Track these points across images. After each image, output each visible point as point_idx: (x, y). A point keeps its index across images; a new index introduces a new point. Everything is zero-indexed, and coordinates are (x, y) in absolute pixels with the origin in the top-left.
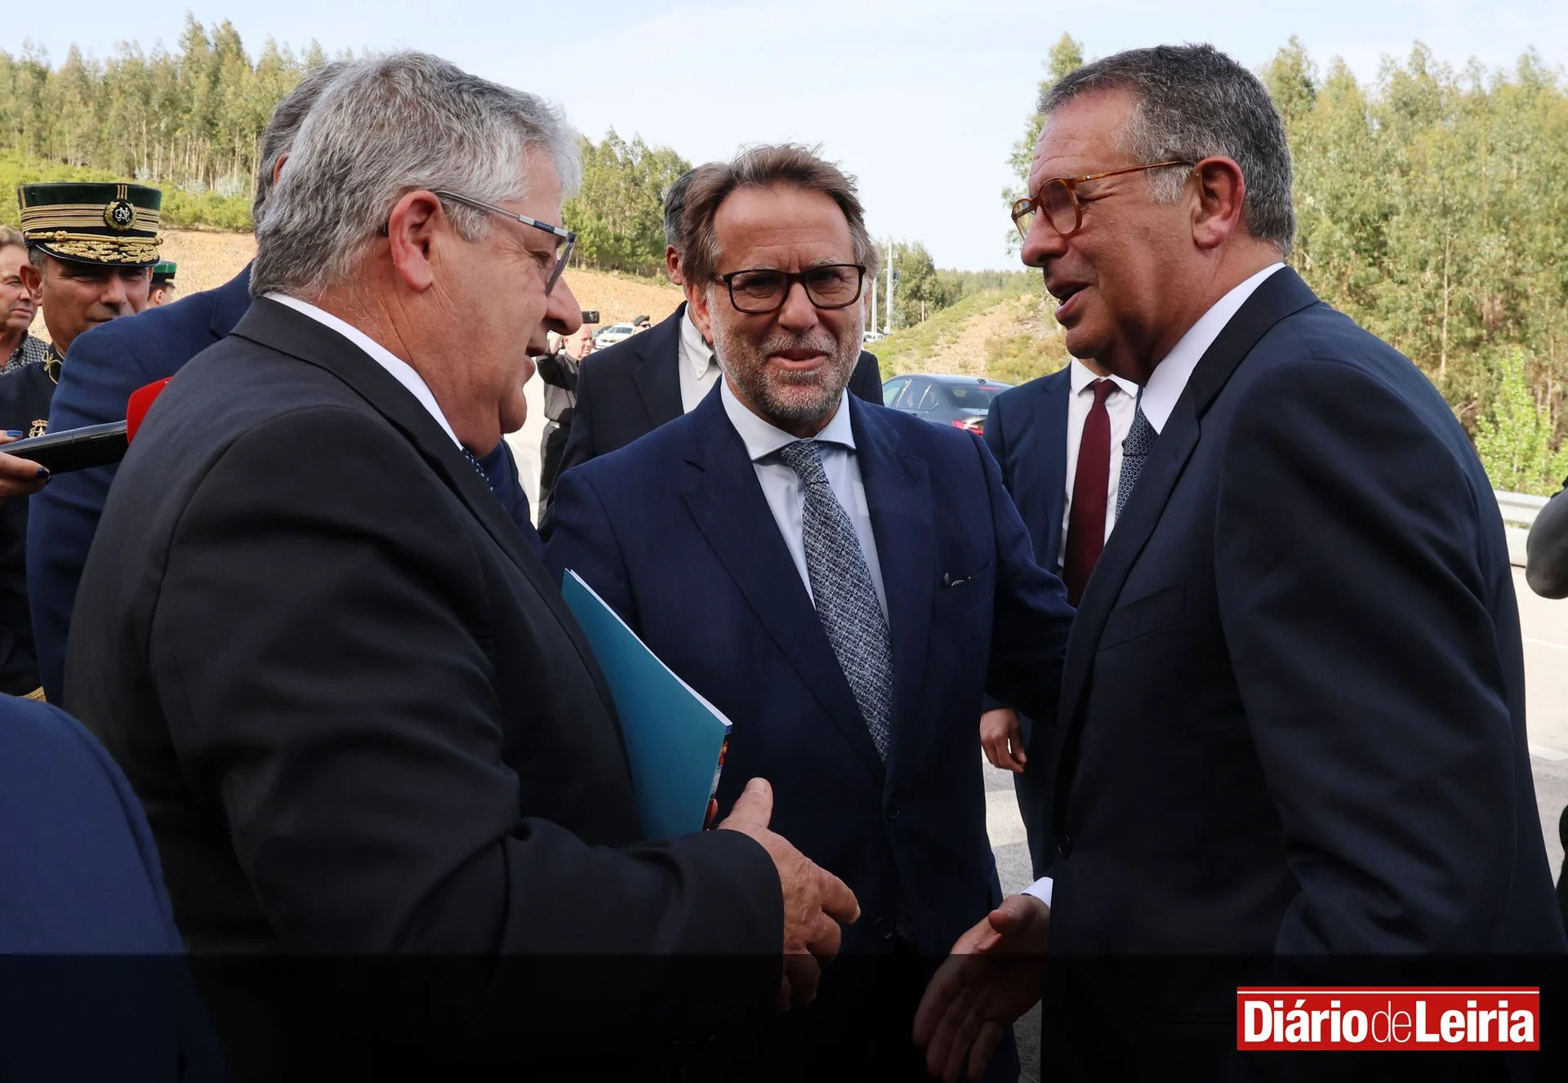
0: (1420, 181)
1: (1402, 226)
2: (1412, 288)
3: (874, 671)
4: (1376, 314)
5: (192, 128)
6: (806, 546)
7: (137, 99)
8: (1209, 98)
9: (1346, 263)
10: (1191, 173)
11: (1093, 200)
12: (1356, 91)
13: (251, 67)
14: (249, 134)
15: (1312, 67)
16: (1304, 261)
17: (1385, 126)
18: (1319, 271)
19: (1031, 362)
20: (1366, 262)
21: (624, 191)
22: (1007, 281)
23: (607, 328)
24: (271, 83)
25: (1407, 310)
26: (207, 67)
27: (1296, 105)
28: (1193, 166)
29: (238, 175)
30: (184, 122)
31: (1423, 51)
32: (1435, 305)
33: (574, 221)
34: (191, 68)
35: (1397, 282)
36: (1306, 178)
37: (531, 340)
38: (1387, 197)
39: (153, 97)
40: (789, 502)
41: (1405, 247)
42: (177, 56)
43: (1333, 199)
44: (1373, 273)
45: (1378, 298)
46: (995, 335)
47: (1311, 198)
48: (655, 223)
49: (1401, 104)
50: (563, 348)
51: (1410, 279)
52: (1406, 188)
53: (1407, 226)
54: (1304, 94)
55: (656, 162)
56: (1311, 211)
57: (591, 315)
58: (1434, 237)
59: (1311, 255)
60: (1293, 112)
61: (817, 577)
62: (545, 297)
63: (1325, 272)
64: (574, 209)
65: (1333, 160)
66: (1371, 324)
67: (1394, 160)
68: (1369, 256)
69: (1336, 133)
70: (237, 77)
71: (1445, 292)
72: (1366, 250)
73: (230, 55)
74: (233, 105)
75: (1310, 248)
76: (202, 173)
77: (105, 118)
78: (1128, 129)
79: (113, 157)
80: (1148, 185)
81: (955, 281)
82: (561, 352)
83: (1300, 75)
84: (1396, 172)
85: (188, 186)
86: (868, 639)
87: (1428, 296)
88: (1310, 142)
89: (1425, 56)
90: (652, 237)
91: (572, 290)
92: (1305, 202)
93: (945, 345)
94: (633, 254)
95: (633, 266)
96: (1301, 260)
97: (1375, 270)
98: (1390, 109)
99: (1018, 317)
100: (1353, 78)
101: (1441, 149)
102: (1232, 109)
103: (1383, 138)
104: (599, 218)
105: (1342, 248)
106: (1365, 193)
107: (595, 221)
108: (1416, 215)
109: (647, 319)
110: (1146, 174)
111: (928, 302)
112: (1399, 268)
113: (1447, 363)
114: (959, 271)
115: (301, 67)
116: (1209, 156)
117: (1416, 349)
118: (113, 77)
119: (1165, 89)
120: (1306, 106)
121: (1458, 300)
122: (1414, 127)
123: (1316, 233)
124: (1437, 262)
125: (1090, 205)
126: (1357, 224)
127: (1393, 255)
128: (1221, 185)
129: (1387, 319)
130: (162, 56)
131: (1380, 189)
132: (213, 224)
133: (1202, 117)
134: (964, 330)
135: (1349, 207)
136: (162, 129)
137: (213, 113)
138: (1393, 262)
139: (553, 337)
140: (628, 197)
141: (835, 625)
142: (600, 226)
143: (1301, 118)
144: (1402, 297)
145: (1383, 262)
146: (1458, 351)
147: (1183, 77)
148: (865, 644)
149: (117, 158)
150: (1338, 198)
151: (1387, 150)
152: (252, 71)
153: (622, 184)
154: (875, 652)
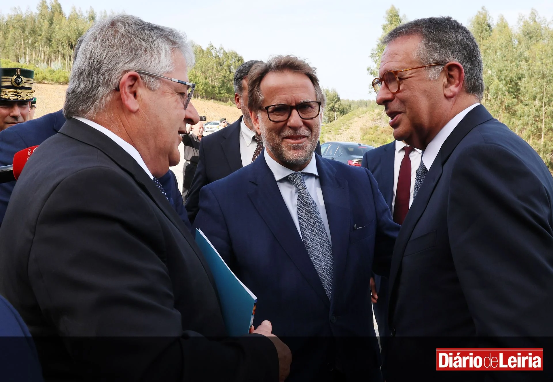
0: (533, 64)
1: (526, 82)
2: (530, 107)
3: (326, 263)
4: (516, 117)
5: (42, 42)
6: (298, 214)
7: (20, 31)
8: (450, 39)
9: (504, 97)
10: (443, 68)
11: (405, 79)
12: (508, 28)
13: (66, 17)
14: (65, 45)
15: (491, 19)
16: (487, 96)
17: (520, 43)
18: (493, 100)
19: (379, 137)
20: (512, 96)
21: (216, 68)
22: (369, 104)
23: (209, 123)
24: (74, 24)
25: (528, 116)
26: (48, 17)
27: (484, 34)
28: (444, 65)
29: (60, 61)
30: (39, 40)
31: (535, 12)
32: (539, 114)
33: (196, 80)
34: (41, 18)
35: (524, 105)
36: (489, 63)
37: (180, 128)
38: (521, 71)
39: (26, 30)
40: (292, 197)
41: (528, 91)
42: (36, 13)
43: (499, 72)
44: (515, 101)
45: (517, 111)
46: (364, 126)
47: (490, 71)
48: (228, 81)
49: (526, 34)
50: (192, 131)
51: (530, 104)
52: (528, 67)
53: (528, 83)
54: (488, 30)
55: (228, 56)
56: (490, 76)
57: (203, 118)
58: (539, 87)
59: (490, 94)
60: (483, 37)
61: (303, 226)
62: (184, 110)
63: (496, 101)
64: (196, 75)
65: (499, 56)
66: (514, 121)
67: (523, 56)
68: (513, 95)
69: (500, 45)
70: (60, 21)
71: (543, 109)
72: (512, 92)
73: (57, 13)
74: (58, 33)
75: (490, 91)
76: (46, 60)
77: (7, 38)
78: (418, 51)
79: (10, 54)
80: (426, 73)
81: (348, 104)
82: (191, 133)
83: (486, 22)
84: (524, 62)
85: (40, 65)
86: (323, 251)
87: (537, 110)
88: (490, 49)
89: (536, 15)
90: (227, 86)
91: (195, 107)
92: (488, 73)
93: (344, 130)
94: (220, 93)
95: (220, 98)
96: (486, 95)
97: (516, 100)
98: (522, 35)
99: (373, 119)
100: (507, 23)
101: (542, 52)
102: (459, 42)
103: (519, 47)
104: (206, 78)
105: (503, 91)
106: (512, 69)
107: (204, 80)
108: (532, 78)
109: (225, 119)
110: (425, 69)
111: (337, 112)
112: (525, 99)
113: (544, 137)
114: (349, 100)
115: (86, 18)
116: (450, 61)
117: (532, 131)
118: (10, 21)
119: (433, 35)
120: (488, 34)
121: (548, 112)
122: (532, 43)
123: (492, 85)
124: (540, 97)
125: (403, 81)
126: (509, 81)
127: (522, 94)
128: (455, 73)
129: (520, 120)
130: (30, 13)
131: (518, 68)
132: (50, 81)
133: (448, 46)
134: (352, 124)
135: (505, 74)
136: (30, 43)
137: (50, 36)
138: (523, 97)
139: (188, 126)
140: (217, 70)
141: (310, 245)
142: (206, 82)
143: (486, 39)
144: (526, 111)
145: (519, 97)
146: (548, 132)
147: (440, 30)
148: (322, 253)
149: (12, 55)
150: (500, 71)
151: (521, 52)
152: (66, 19)
153: (215, 65)
154: (326, 256)
